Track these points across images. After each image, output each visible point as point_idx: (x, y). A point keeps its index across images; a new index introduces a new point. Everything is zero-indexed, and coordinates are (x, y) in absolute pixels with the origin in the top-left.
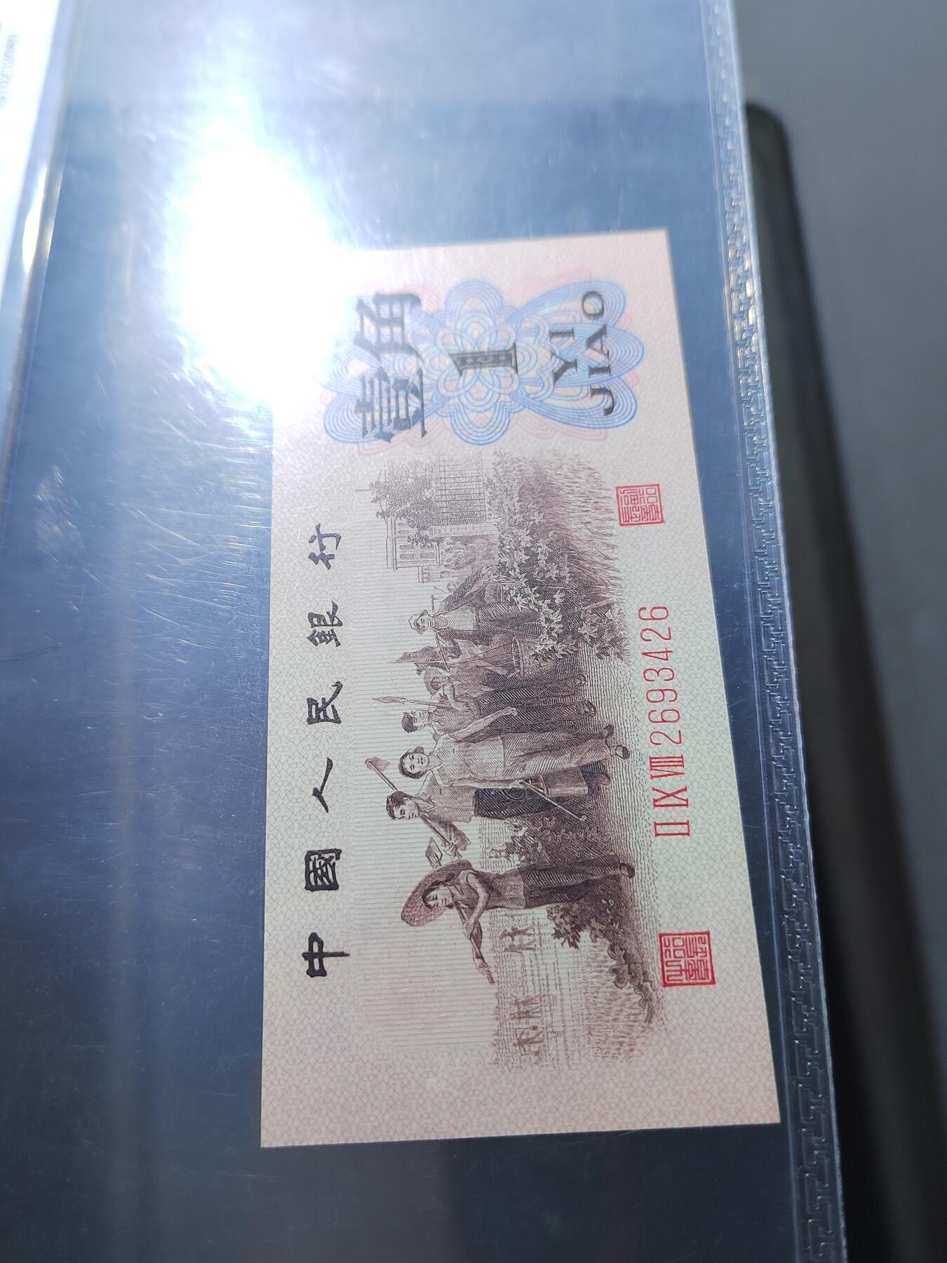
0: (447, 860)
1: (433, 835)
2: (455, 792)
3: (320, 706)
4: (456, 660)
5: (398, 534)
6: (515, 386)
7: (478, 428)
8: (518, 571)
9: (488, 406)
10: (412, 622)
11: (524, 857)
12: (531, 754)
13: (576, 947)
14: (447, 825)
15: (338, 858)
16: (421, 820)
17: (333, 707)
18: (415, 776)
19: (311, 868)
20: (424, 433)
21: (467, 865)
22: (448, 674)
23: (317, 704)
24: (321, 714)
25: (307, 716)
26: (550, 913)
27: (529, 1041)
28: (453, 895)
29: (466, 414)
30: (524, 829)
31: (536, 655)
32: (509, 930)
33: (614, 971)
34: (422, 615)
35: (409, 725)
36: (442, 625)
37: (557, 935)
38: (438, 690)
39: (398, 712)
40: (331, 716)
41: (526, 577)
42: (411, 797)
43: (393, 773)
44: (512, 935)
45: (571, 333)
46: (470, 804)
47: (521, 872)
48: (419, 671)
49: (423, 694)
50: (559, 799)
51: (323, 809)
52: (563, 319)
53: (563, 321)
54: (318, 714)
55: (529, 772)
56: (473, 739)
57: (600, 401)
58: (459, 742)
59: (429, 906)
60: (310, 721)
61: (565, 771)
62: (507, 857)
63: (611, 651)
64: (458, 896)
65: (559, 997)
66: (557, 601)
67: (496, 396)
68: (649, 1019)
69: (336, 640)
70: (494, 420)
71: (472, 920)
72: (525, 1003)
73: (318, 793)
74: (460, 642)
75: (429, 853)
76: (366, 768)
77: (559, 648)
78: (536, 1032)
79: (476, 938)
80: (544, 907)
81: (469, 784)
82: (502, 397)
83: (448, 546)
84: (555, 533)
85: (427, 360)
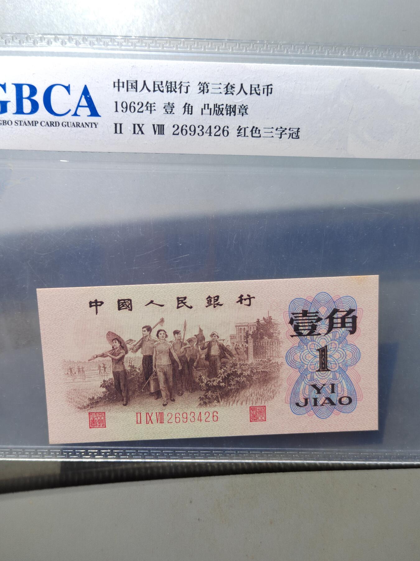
0: (128, 346)
1: (137, 341)
2: (152, 349)
3: (184, 301)
4: (200, 348)
5: (250, 327)
6: (310, 370)
7: (293, 357)
8: (234, 370)
9: (302, 360)
10: (214, 333)
11: (129, 371)
12: (165, 374)
13: (100, 387)
14: (140, 346)
15: (129, 310)
16: (142, 337)
17: (183, 306)
18: (157, 335)
19: (126, 301)
20: (292, 336)
21: (127, 352)
22: (194, 346)
23: (184, 300)
24: (180, 302)
25: (180, 297)
26: (111, 379)
27: (71, 371)
28: (117, 348)
29: (300, 352)
30: (139, 371)
31: (201, 376)
32: (106, 366)
33: (93, 398)
34: (217, 336)
35: (176, 332)
36: (213, 343)
37: (104, 381)
38: (189, 342)
39: (180, 328)
40: (180, 305)
41: (231, 373)
42: (150, 334)
43: (159, 327)
44: (104, 367)
45: (333, 391)
46: (148, 353)
47: (125, 370)
48: (195, 335)
49: (188, 337)
50: (149, 383)
51: (146, 304)
52: (339, 389)
53: (338, 389)
54: (181, 301)
55: (159, 373)
56: (171, 355)
57: (302, 402)
58: (169, 350)
59: (113, 340)
60: (178, 298)
61: (159, 386)
62: (129, 366)
63: (202, 402)
64: (116, 350)
65: (85, 381)
66: (221, 384)
67: (307, 363)
68: (79, 408)
69: (208, 306)
70: (296, 362)
71: (108, 354)
72: (83, 371)
73: (152, 302)
74: (206, 350)
75: (131, 340)
76: (161, 318)
77: (203, 384)
78: (74, 373)
79: (103, 356)
80: (113, 377)
81: (154, 353)
82: (306, 366)
83: (244, 345)
84: (248, 384)
85: (324, 337)
